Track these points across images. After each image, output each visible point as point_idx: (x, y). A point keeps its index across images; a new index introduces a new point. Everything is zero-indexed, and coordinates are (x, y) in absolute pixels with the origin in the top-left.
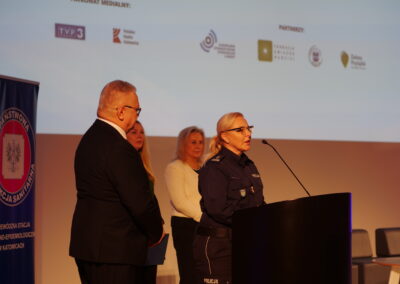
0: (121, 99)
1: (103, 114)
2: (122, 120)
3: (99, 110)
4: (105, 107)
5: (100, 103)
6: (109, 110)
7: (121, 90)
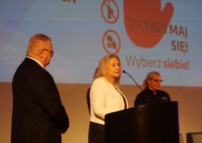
0: (41, 45)
1: (30, 54)
2: (41, 58)
3: (28, 51)
4: (31, 49)
5: (28, 47)
6: (34, 51)
7: (42, 40)
